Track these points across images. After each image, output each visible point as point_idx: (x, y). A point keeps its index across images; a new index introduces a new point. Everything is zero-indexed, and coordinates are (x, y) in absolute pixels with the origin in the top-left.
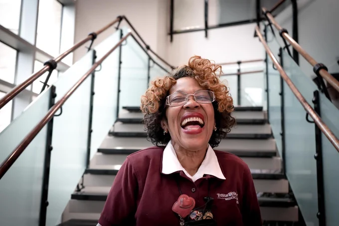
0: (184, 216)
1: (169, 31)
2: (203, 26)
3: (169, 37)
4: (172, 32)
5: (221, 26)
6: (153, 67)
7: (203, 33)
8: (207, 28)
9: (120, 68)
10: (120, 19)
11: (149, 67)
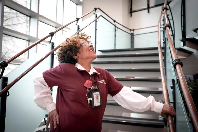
0: (89, 88)
1: (130, 12)
2: (146, 7)
3: (130, 14)
4: (131, 12)
5: (156, 6)
6: (117, 30)
7: (147, 11)
8: (149, 8)
9: (96, 32)
10: (96, 9)
11: (115, 31)
